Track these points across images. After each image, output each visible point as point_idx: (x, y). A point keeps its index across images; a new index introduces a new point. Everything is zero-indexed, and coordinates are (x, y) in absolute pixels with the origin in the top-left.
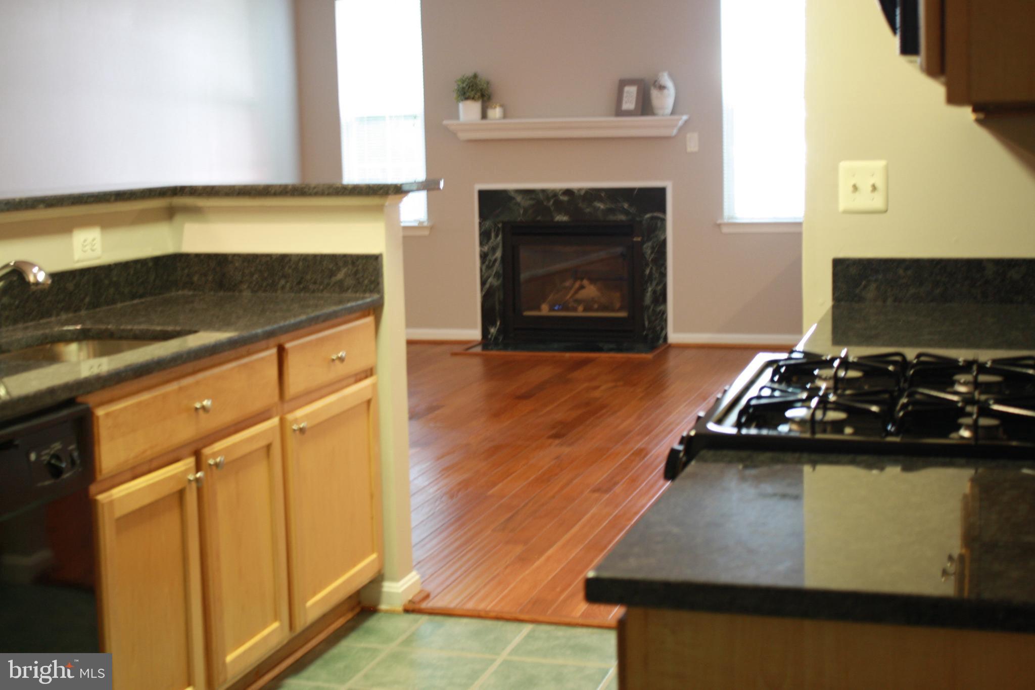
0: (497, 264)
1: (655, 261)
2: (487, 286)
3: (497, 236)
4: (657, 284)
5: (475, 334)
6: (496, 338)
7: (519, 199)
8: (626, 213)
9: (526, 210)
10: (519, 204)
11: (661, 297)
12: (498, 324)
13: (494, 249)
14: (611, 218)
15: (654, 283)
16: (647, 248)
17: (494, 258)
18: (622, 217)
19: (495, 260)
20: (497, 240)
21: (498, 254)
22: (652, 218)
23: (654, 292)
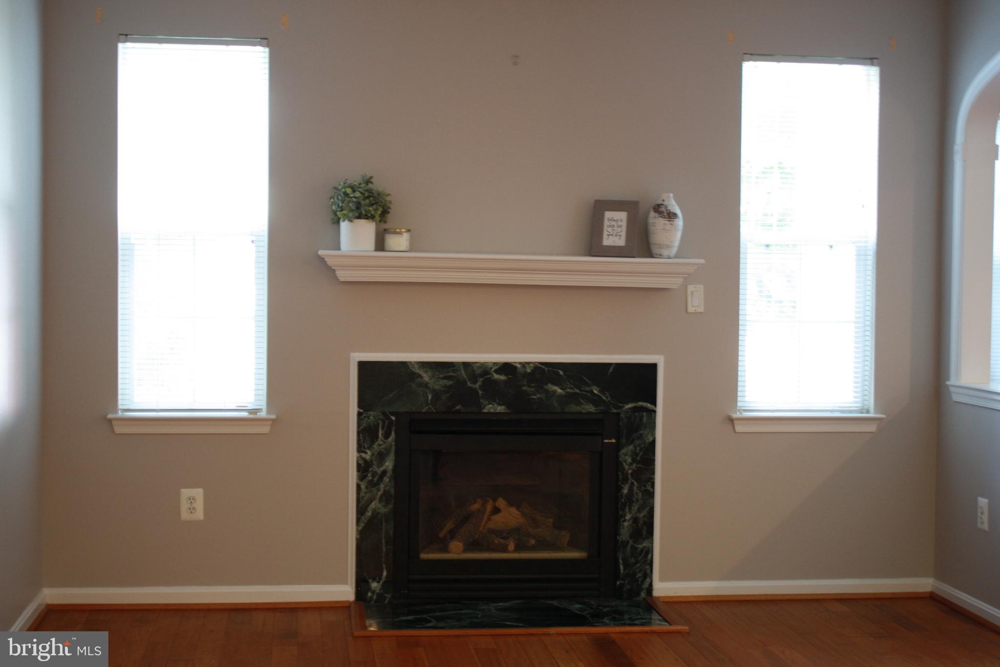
0: (386, 479)
1: (636, 474)
2: (369, 514)
3: (387, 436)
4: (639, 511)
5: (345, 592)
6: (381, 597)
7: (426, 377)
8: (595, 401)
9: (436, 394)
10: (426, 385)
11: (645, 529)
12: (385, 573)
13: (381, 457)
14: (574, 408)
15: (635, 507)
16: (626, 456)
17: (382, 469)
18: (592, 408)
19: (384, 473)
20: (386, 442)
21: (389, 464)
22: (635, 409)
23: (635, 520)
